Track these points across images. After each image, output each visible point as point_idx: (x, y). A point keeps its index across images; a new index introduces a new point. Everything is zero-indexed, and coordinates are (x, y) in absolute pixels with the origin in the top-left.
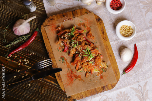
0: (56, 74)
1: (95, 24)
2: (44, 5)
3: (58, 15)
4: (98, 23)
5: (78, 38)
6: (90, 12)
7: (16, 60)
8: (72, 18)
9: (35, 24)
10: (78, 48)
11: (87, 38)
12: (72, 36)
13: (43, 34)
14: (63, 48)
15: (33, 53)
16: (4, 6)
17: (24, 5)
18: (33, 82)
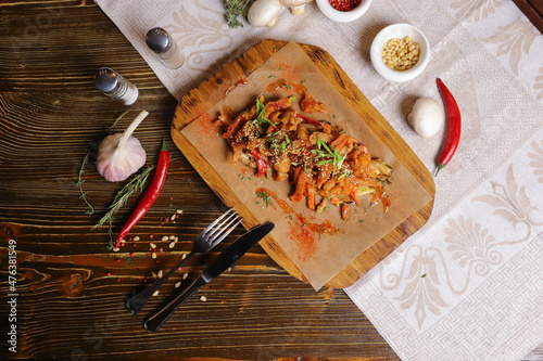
0: (262, 243)
1: (310, 69)
2: (155, 75)
3: (204, 85)
4: (319, 63)
5: (281, 123)
6: (285, 43)
7: (140, 248)
8: (243, 77)
9: (154, 134)
10: (293, 152)
11: (307, 115)
12: (265, 126)
13: (183, 151)
14: (253, 165)
15: (180, 212)
16: (50, 118)
17: (101, 94)
18: (211, 288)
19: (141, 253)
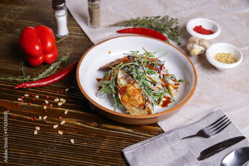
18: (79, 133)
19: (36, 105)
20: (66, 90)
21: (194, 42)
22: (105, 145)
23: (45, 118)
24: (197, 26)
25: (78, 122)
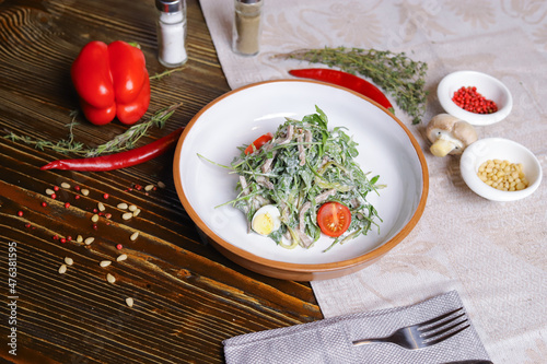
15: (161, 184)
18: (148, 286)
19: (79, 210)
20: (148, 188)
21: (443, 128)
22: (192, 322)
23: (89, 241)
24: (466, 87)
25: (153, 262)
